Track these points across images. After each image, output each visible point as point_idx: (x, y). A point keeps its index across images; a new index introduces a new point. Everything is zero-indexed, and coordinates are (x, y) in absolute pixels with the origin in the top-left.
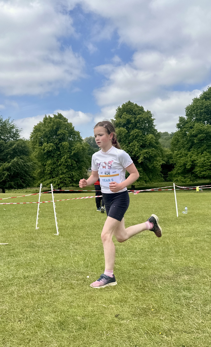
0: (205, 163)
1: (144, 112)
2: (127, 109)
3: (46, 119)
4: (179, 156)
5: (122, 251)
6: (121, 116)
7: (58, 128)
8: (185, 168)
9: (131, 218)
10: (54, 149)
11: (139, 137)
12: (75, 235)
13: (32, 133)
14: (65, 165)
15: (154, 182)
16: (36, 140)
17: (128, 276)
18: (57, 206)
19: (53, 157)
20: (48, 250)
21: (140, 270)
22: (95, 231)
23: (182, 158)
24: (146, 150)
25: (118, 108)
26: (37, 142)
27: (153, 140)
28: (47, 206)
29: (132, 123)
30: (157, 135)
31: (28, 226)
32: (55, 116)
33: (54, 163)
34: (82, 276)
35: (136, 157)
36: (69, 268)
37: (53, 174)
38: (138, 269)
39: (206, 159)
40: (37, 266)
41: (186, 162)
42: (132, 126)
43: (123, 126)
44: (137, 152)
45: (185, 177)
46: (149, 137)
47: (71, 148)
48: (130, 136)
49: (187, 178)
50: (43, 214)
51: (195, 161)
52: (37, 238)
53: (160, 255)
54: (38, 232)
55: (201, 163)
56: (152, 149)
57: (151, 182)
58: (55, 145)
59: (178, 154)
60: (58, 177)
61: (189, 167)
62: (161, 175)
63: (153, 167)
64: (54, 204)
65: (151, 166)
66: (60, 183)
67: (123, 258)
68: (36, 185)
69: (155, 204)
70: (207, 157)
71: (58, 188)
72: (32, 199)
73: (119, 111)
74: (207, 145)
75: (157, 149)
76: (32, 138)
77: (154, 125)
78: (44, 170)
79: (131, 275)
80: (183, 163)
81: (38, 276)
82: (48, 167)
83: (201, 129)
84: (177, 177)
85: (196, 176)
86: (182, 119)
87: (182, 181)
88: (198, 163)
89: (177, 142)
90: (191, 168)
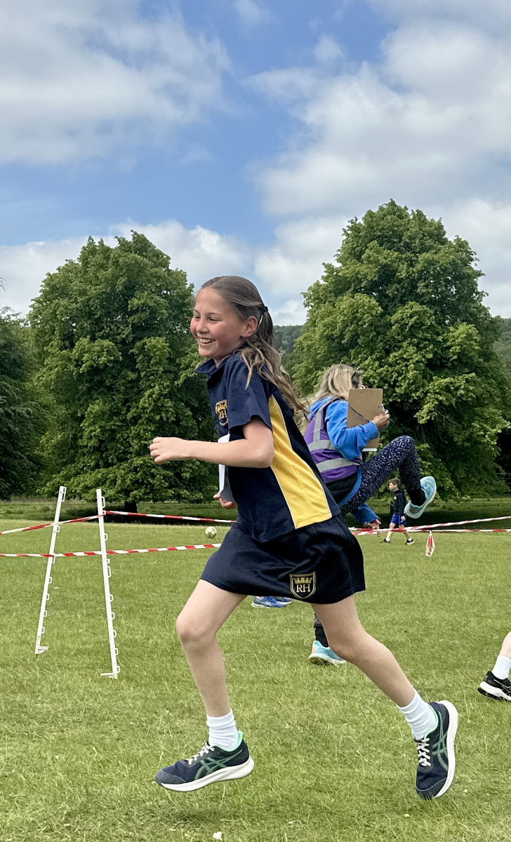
1: (444, 242)
2: (380, 231)
3: (90, 251)
5: (347, 744)
6: (362, 252)
7: (134, 287)
9: (386, 623)
10: (115, 361)
11: (423, 331)
12: (179, 680)
13: (38, 301)
14: (154, 422)
15: (472, 494)
16: (51, 326)
17: (361, 835)
18: (118, 567)
19: (110, 389)
20: (76, 732)
21: (407, 815)
22: (252, 665)
24: (447, 380)
25: (350, 225)
26: (53, 334)
27: (471, 345)
28: (80, 570)
29: (400, 281)
30: (487, 329)
31: (9, 640)
32: (123, 243)
33: (115, 412)
34: (195, 831)
35: (411, 401)
36: (150, 800)
37: (107, 450)
38: (398, 813)
40: (32, 790)
42: (398, 291)
43: (368, 291)
44: (412, 384)
46: (457, 332)
47: (177, 361)
48: (391, 325)
50: (64, 598)
52: (39, 687)
53: (482, 763)
54: (44, 663)
56: (467, 376)
57: (463, 495)
58: (120, 346)
60: (125, 465)
62: (498, 470)
63: (468, 440)
64: (105, 561)
65: (461, 437)
66: (133, 484)
67: (350, 770)
68: (46, 490)
69: (471, 577)
71: (126, 503)
72: (28, 539)
73: (356, 236)
75: (486, 376)
76: (36, 317)
77: (477, 293)
78: (75, 435)
79: (372, 835)
81: (33, 826)
82: (90, 425)
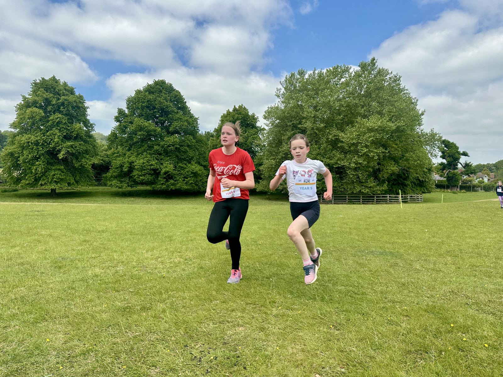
1: (74, 94)
2: (46, 85)
4: (116, 155)
8: (122, 171)
15: (82, 185)
23: (118, 158)
24: (71, 143)
27: (82, 132)
29: (53, 105)
35: (56, 150)
39: (145, 161)
41: (123, 163)
42: (52, 108)
44: (57, 144)
45: (121, 182)
48: (49, 121)
49: (124, 183)
51: (133, 162)
55: (139, 166)
56: (80, 143)
59: (115, 153)
61: (126, 170)
63: (80, 166)
65: (78, 165)
70: (147, 159)
73: (36, 87)
74: (148, 146)
75: (88, 144)
80: (120, 165)
83: (141, 125)
84: (112, 181)
85: (134, 181)
86: (121, 111)
87: (117, 186)
88: (136, 165)
89: (115, 139)
90: (128, 171)
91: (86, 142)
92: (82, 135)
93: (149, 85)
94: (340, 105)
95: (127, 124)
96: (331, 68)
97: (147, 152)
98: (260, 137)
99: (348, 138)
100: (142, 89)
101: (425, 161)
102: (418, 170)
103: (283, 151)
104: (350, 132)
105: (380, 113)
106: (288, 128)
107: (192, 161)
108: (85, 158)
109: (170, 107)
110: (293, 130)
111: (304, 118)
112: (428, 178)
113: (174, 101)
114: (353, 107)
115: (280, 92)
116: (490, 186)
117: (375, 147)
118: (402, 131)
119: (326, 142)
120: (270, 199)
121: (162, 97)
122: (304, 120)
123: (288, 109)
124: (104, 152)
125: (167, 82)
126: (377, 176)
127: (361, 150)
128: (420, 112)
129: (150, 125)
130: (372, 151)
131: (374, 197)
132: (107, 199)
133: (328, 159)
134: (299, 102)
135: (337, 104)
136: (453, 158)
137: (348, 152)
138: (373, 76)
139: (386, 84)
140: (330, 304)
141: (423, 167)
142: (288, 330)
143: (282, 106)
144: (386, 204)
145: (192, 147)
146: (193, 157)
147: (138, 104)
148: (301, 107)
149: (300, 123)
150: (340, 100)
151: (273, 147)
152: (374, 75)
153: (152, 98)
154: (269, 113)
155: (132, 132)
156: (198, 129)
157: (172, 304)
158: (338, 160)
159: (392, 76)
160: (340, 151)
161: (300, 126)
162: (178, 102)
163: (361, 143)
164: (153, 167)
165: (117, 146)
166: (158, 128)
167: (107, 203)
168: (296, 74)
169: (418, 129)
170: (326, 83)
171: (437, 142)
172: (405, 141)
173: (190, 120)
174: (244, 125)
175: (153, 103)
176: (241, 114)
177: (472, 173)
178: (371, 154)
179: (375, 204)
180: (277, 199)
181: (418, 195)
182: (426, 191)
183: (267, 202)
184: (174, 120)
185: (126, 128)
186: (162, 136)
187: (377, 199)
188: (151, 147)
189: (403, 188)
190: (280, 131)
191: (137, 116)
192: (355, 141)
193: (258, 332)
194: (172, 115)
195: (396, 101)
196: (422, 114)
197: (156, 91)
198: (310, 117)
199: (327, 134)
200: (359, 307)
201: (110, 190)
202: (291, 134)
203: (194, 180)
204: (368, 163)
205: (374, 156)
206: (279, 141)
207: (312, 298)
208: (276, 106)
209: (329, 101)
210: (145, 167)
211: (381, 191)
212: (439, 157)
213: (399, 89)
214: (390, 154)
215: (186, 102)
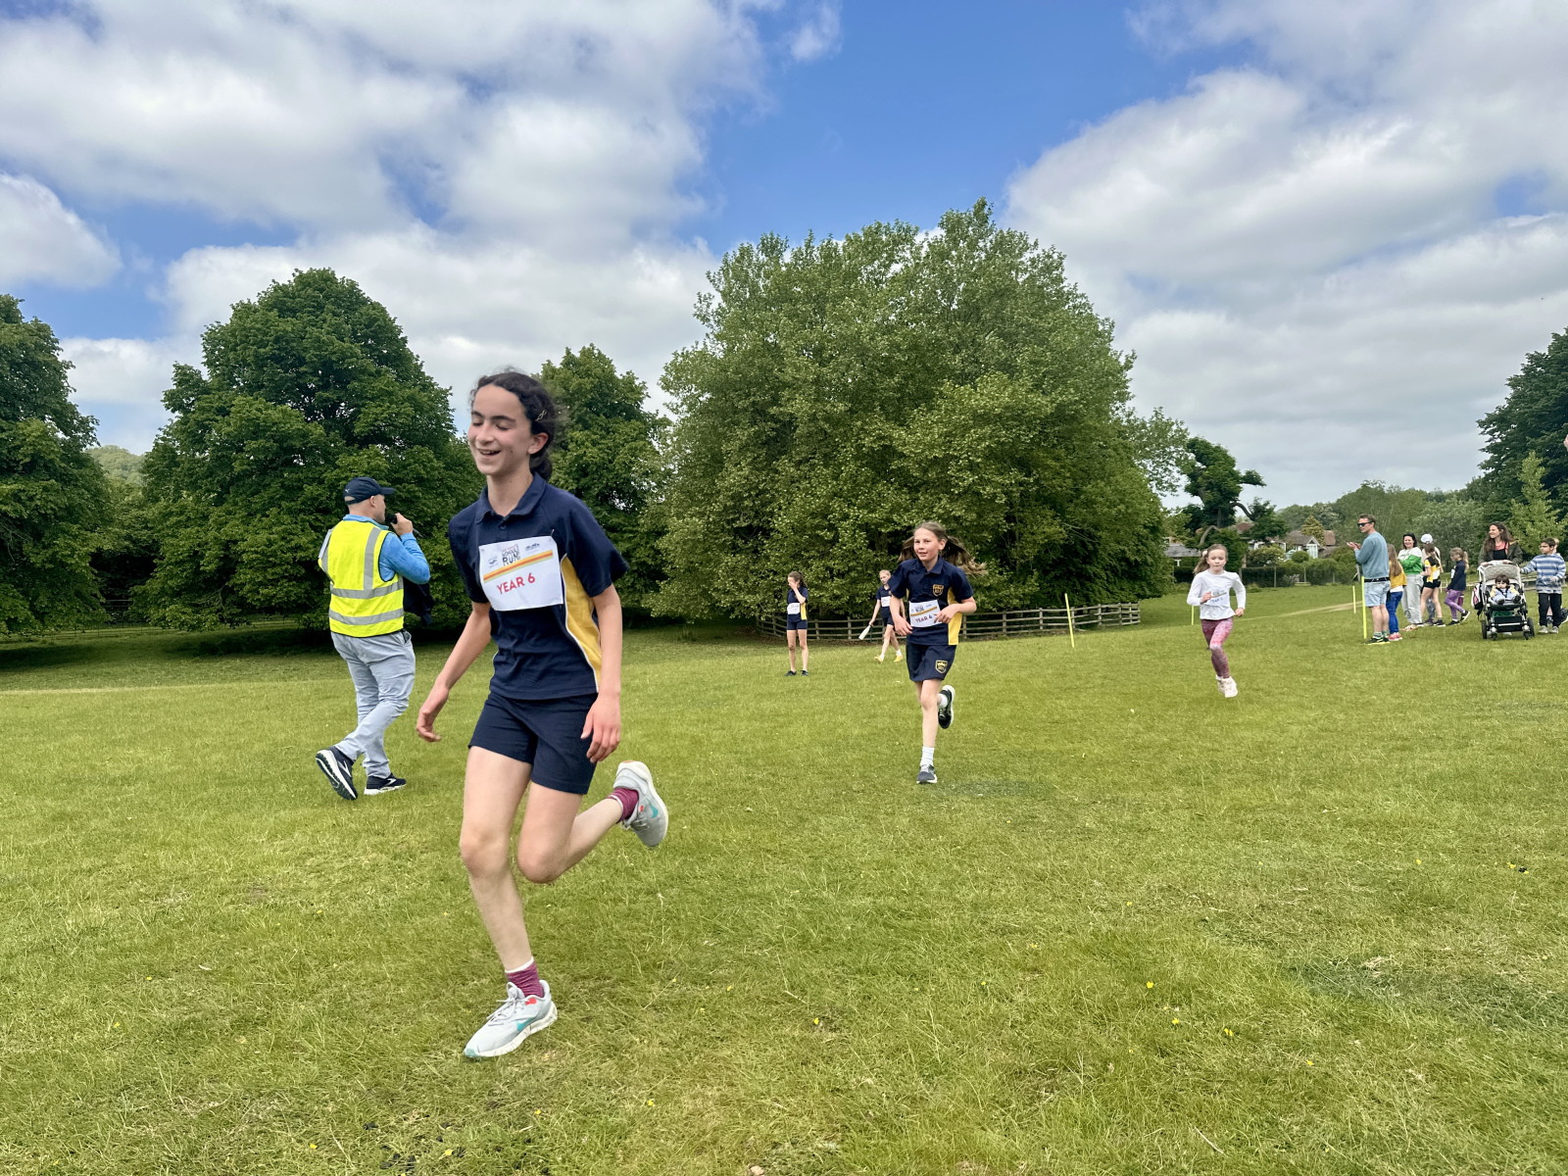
0: (274, 554)
4: (174, 519)
8: (197, 572)
23: (182, 531)
24: (14, 486)
41: (199, 545)
45: (197, 608)
49: (208, 611)
51: (235, 542)
55: (256, 552)
56: (44, 483)
59: (171, 514)
61: (212, 567)
63: (49, 561)
65: (41, 558)
70: (279, 529)
74: (283, 486)
75: (75, 486)
80: (189, 551)
83: (258, 418)
84: (165, 607)
85: (242, 603)
86: (185, 374)
87: (183, 624)
88: (244, 552)
89: (169, 466)
90: (218, 570)
91: (64, 479)
92: (52, 456)
93: (278, 288)
94: (891, 346)
95: (210, 415)
96: (861, 234)
97: (280, 506)
98: (653, 448)
99: (919, 442)
100: (255, 300)
101: (1140, 504)
102: (1122, 533)
103: (728, 489)
104: (922, 427)
105: (1008, 368)
106: (740, 417)
107: (435, 528)
108: (67, 533)
109: (352, 357)
110: (754, 423)
111: (786, 385)
112: (1152, 555)
113: (365, 337)
114: (928, 351)
115: (708, 307)
116: (1325, 568)
117: (998, 469)
118: (1073, 417)
119: (856, 458)
120: (694, 640)
121: (325, 326)
122: (786, 393)
123: (736, 359)
124: (134, 512)
125: (338, 276)
126: (1005, 555)
127: (957, 478)
128: (1122, 361)
129: (287, 415)
130: (989, 482)
131: (1000, 617)
132: (147, 668)
133: (863, 507)
134: (768, 336)
135: (882, 342)
136: (1220, 490)
137: (920, 485)
138: (983, 255)
139: (1020, 280)
140: (822, 955)
141: (1136, 523)
142: (688, 1045)
143: (718, 350)
144: (1036, 634)
145: (433, 485)
146: (436, 518)
147: (245, 349)
148: (774, 351)
149: (775, 401)
150: (889, 330)
151: (695, 478)
152: (986, 252)
153: (290, 329)
154: (677, 371)
155: (226, 442)
156: (451, 427)
157: (336, 1001)
158: (891, 512)
159: (1038, 256)
160: (896, 485)
161: (773, 410)
162: (379, 342)
163: (956, 457)
164: (302, 554)
165: (177, 490)
166: (316, 427)
167: (150, 683)
168: (755, 249)
169: (1119, 412)
170: (845, 279)
171: (1172, 448)
172: (1081, 448)
173: (423, 397)
174: (601, 410)
175: (294, 344)
176: (589, 376)
177: (1273, 534)
178: (988, 489)
179: (1002, 639)
180: (717, 639)
181: (1125, 606)
182: (1148, 593)
183: (687, 647)
184: (366, 397)
185: (206, 428)
186: (329, 453)
187: (1008, 624)
188: (292, 490)
189: (1082, 585)
190: (715, 428)
191: (241, 389)
192: (938, 453)
193: (598, 1059)
194: (361, 381)
195: (1051, 330)
196: (1128, 366)
197: (305, 307)
198: (805, 382)
199: (859, 434)
200: (903, 955)
201: (159, 637)
202: (749, 435)
203: (443, 590)
204: (980, 516)
205: (995, 496)
206: (713, 456)
207: (774, 939)
208: (699, 349)
209: (859, 333)
210: (276, 556)
211: (1020, 599)
212: (1180, 491)
213: (1059, 293)
214: (1042, 486)
215: (404, 340)
